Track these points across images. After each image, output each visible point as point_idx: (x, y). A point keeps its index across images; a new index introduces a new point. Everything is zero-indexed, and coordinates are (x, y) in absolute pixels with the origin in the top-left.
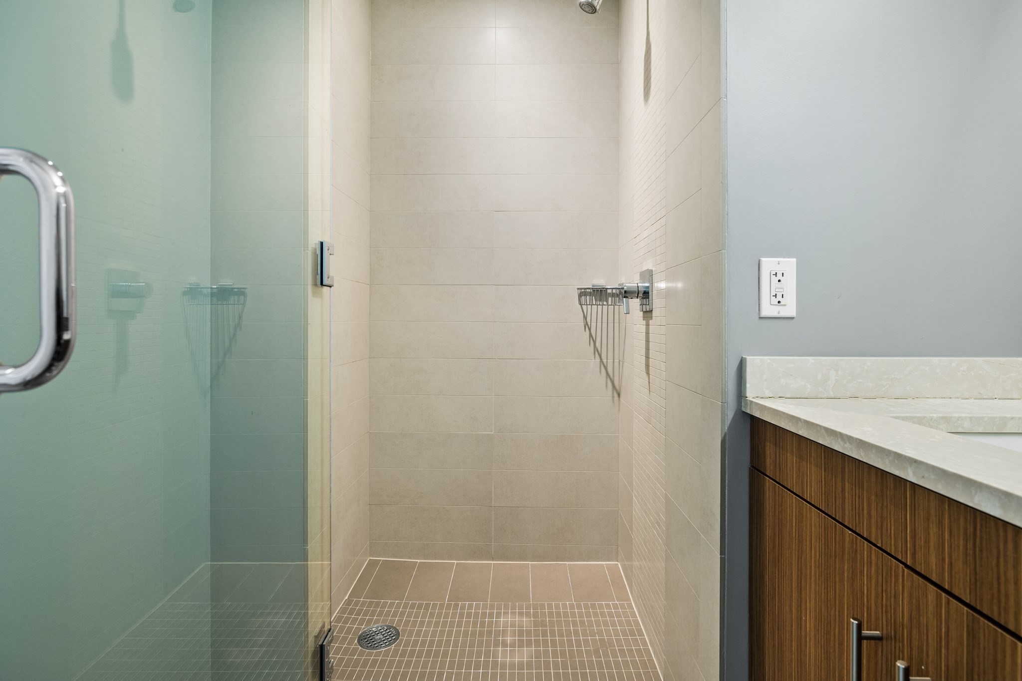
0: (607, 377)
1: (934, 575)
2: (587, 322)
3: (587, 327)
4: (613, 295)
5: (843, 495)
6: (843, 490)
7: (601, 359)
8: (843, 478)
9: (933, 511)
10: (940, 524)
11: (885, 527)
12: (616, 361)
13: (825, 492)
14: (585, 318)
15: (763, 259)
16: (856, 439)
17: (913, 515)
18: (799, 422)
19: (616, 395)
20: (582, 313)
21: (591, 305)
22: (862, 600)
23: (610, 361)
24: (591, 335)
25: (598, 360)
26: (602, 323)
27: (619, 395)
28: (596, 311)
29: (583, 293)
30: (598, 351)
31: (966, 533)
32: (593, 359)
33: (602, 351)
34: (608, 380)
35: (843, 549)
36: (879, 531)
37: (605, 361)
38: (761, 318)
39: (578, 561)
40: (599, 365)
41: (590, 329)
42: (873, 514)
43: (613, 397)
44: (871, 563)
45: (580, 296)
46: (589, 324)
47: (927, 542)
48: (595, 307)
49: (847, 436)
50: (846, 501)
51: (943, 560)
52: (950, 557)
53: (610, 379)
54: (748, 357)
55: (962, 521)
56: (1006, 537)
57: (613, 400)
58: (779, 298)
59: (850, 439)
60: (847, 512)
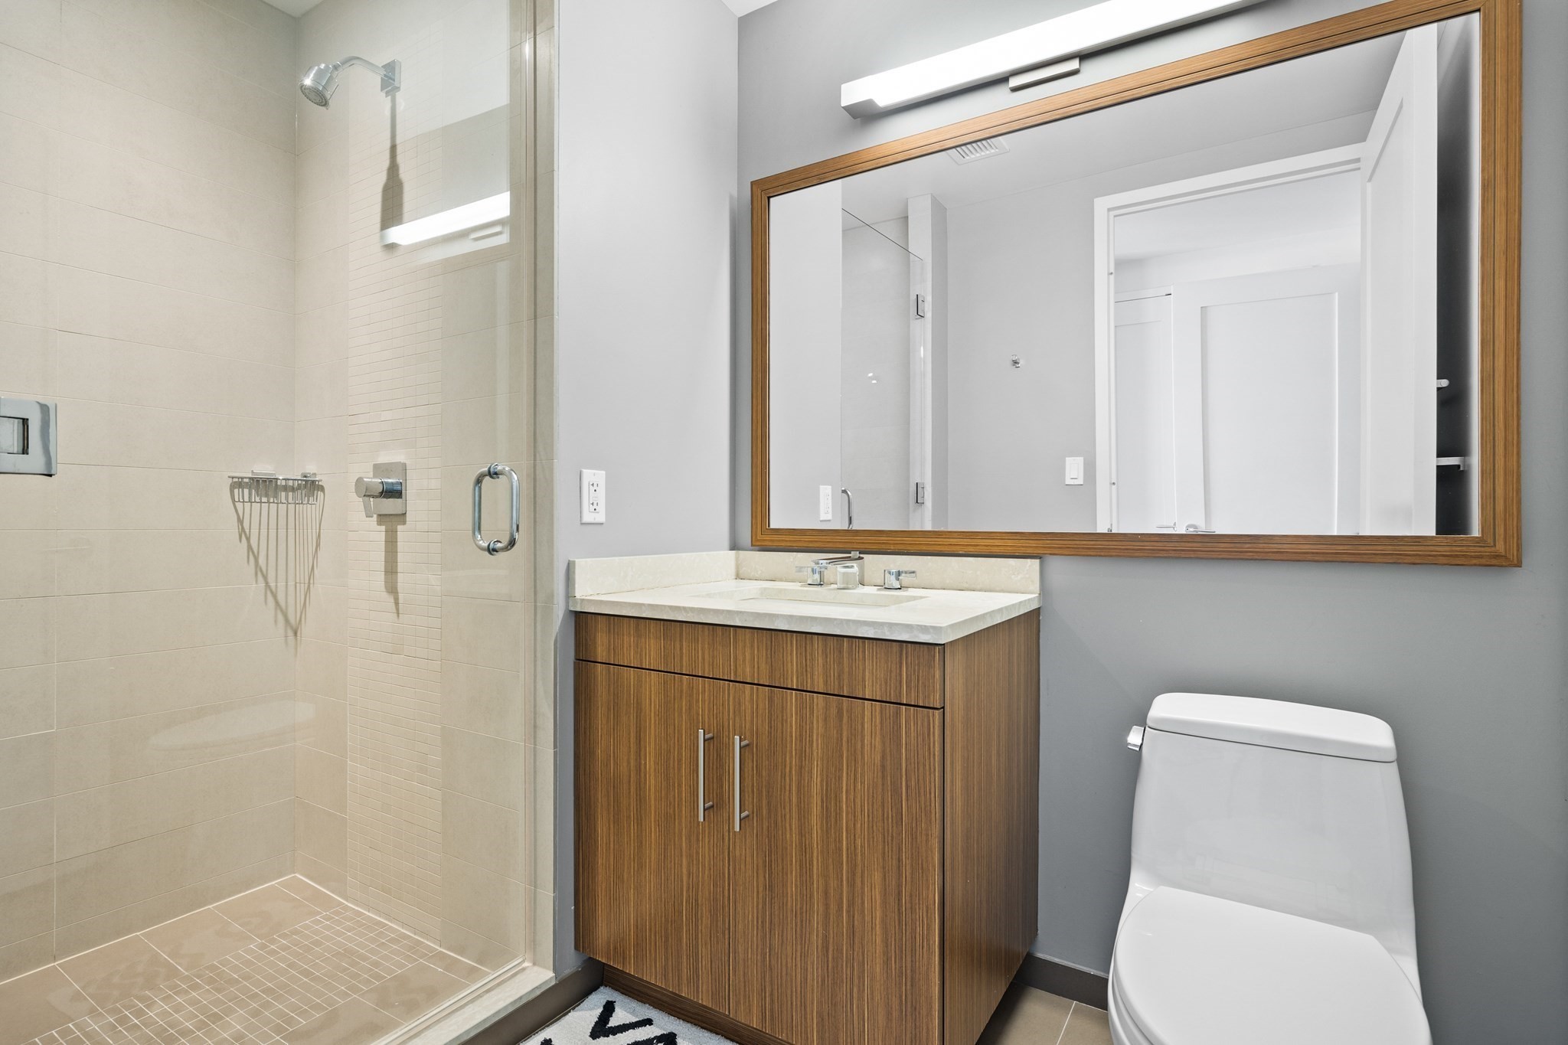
0: (276, 609)
1: (748, 678)
2: (243, 528)
3: (243, 536)
4: (285, 488)
5: (682, 653)
6: (681, 649)
7: (267, 583)
8: (681, 641)
9: (747, 641)
10: (752, 646)
11: (715, 663)
12: (291, 583)
13: (664, 655)
14: (240, 521)
15: (584, 470)
16: (698, 608)
17: (735, 648)
18: (643, 607)
19: (290, 633)
20: (235, 513)
21: (251, 502)
22: (698, 719)
23: (281, 584)
24: (250, 547)
25: (262, 584)
26: (268, 529)
27: (296, 634)
28: (259, 512)
29: (238, 484)
30: (261, 571)
31: (766, 646)
32: (254, 582)
33: (269, 571)
34: (279, 612)
35: (682, 691)
36: (711, 667)
37: (273, 585)
38: (582, 524)
39: (230, 896)
40: (263, 591)
41: (248, 539)
42: (706, 656)
43: (286, 637)
44: (705, 691)
45: (233, 487)
46: (247, 531)
47: (744, 660)
48: (256, 506)
49: (689, 608)
50: (684, 656)
51: (754, 667)
52: (758, 663)
53: (282, 611)
54: (577, 560)
55: (765, 639)
56: (787, 640)
57: (286, 641)
58: (595, 506)
59: (692, 609)
60: (684, 664)
